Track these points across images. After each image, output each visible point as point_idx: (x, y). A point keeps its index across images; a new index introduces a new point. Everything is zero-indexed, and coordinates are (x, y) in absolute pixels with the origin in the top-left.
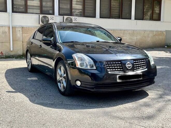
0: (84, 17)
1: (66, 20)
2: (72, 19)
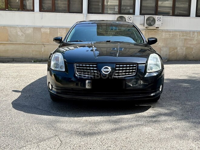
0: (173, 16)
1: (146, 21)
2: (155, 18)
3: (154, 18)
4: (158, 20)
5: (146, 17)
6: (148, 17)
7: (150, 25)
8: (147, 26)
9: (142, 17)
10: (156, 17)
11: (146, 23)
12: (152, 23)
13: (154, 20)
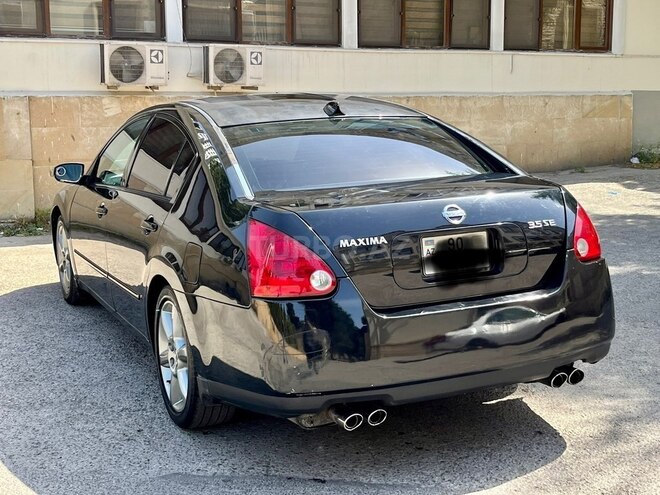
0: (292, 45)
1: (215, 63)
2: (243, 56)
3: (239, 55)
4: (254, 61)
5: (214, 49)
6: (218, 51)
7: (227, 78)
8: (219, 82)
9: (196, 49)
10: (246, 50)
11: (215, 72)
12: (234, 73)
13: (239, 63)
